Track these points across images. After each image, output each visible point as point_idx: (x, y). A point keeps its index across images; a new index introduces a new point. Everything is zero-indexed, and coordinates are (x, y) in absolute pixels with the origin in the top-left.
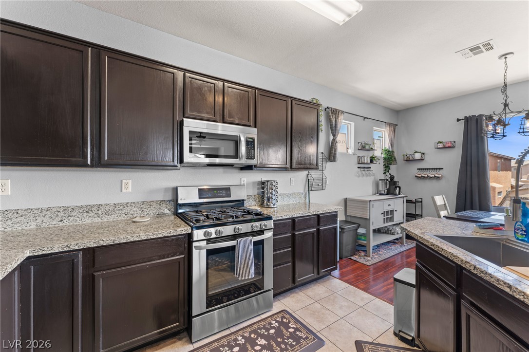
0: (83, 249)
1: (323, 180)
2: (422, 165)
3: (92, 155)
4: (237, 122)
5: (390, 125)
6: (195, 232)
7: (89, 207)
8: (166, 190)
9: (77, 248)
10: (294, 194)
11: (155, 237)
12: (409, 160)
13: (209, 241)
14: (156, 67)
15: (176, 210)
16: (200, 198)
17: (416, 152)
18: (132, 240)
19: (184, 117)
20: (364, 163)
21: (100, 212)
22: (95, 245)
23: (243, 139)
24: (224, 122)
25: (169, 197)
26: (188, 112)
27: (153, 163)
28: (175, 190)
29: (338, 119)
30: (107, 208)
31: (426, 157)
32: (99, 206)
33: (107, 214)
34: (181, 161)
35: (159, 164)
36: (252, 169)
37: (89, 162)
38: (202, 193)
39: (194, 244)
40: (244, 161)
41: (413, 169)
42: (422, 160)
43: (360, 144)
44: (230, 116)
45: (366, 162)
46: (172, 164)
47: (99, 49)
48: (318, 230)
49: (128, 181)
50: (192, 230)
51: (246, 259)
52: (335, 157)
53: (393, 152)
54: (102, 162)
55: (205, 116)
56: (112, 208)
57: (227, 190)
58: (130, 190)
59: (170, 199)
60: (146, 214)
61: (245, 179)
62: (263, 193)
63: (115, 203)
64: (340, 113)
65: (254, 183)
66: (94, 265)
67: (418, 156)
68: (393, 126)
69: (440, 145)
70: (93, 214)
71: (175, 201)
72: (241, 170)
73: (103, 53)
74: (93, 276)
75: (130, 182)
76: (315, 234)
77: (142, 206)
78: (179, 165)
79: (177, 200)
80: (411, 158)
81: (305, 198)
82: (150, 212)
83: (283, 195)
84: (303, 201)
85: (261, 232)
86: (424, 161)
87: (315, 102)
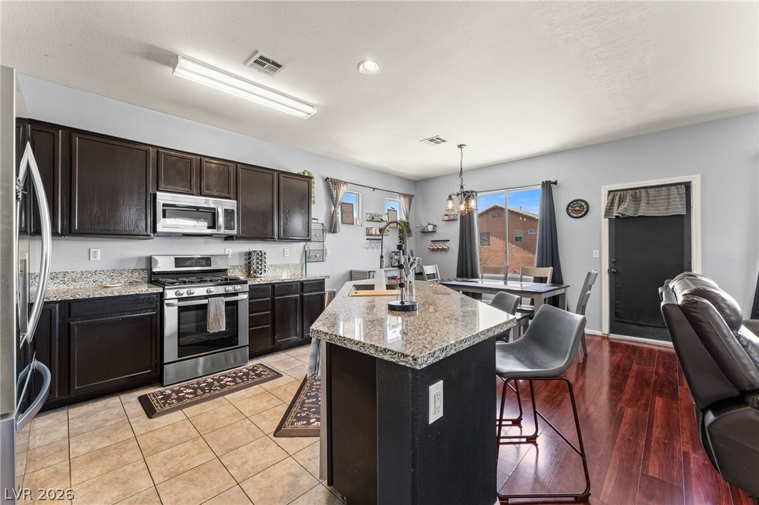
0: (61, 301)
1: (323, 251)
2: (435, 237)
3: (62, 224)
4: (216, 194)
5: (405, 195)
6: (167, 291)
7: (54, 274)
8: (139, 259)
9: (55, 299)
10: (288, 265)
11: (127, 294)
12: (425, 232)
13: (180, 300)
14: (128, 145)
15: (151, 278)
16: (176, 267)
17: (429, 224)
18: (105, 295)
19: (158, 190)
20: (371, 235)
21: (66, 279)
22: (72, 298)
23: (221, 212)
24: (201, 195)
25: (143, 265)
26: (162, 186)
27: (125, 233)
28: (150, 260)
29: (340, 190)
30: (73, 276)
31: (438, 230)
32: (65, 274)
33: (74, 281)
34: (155, 231)
35: (131, 233)
36: (233, 240)
37: (60, 232)
38: (179, 261)
39: (166, 302)
40: (223, 231)
41: (428, 241)
42: (434, 232)
43: (368, 215)
44: (208, 188)
45: (374, 233)
46: (145, 233)
47: (70, 132)
48: (302, 297)
49: (96, 250)
50: (164, 289)
51: (216, 315)
52: (335, 228)
53: (408, 223)
54: (73, 231)
55: (181, 189)
56: (79, 275)
57: (207, 260)
58: (99, 258)
59: (144, 268)
60: (116, 281)
61: (230, 250)
62: (250, 263)
63: (83, 270)
64: (342, 185)
65: (240, 254)
66: (69, 316)
67: (430, 228)
68: (410, 197)
69: (446, 218)
70: (58, 281)
71: (149, 270)
72: (225, 240)
73: (74, 134)
74: (69, 324)
75: (99, 251)
76: (298, 299)
77: (112, 274)
78: (152, 235)
79: (151, 269)
80: (426, 230)
81: (302, 269)
82: (121, 280)
83: (274, 267)
84: (299, 273)
85: (236, 294)
86: (435, 234)
87: (306, 175)
